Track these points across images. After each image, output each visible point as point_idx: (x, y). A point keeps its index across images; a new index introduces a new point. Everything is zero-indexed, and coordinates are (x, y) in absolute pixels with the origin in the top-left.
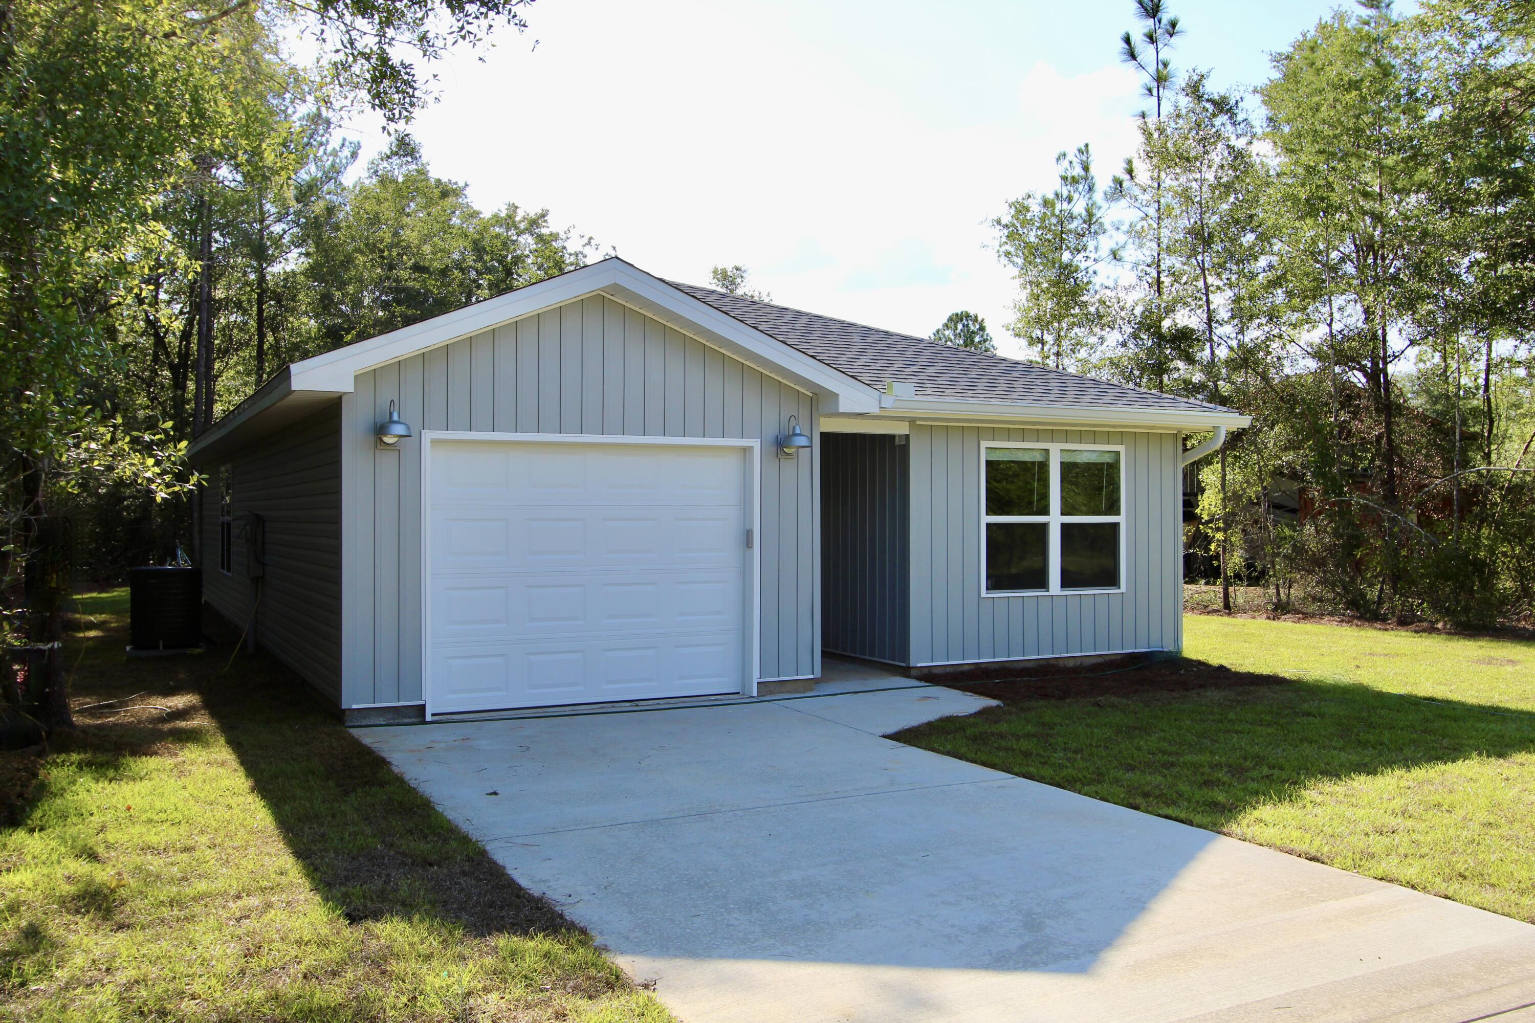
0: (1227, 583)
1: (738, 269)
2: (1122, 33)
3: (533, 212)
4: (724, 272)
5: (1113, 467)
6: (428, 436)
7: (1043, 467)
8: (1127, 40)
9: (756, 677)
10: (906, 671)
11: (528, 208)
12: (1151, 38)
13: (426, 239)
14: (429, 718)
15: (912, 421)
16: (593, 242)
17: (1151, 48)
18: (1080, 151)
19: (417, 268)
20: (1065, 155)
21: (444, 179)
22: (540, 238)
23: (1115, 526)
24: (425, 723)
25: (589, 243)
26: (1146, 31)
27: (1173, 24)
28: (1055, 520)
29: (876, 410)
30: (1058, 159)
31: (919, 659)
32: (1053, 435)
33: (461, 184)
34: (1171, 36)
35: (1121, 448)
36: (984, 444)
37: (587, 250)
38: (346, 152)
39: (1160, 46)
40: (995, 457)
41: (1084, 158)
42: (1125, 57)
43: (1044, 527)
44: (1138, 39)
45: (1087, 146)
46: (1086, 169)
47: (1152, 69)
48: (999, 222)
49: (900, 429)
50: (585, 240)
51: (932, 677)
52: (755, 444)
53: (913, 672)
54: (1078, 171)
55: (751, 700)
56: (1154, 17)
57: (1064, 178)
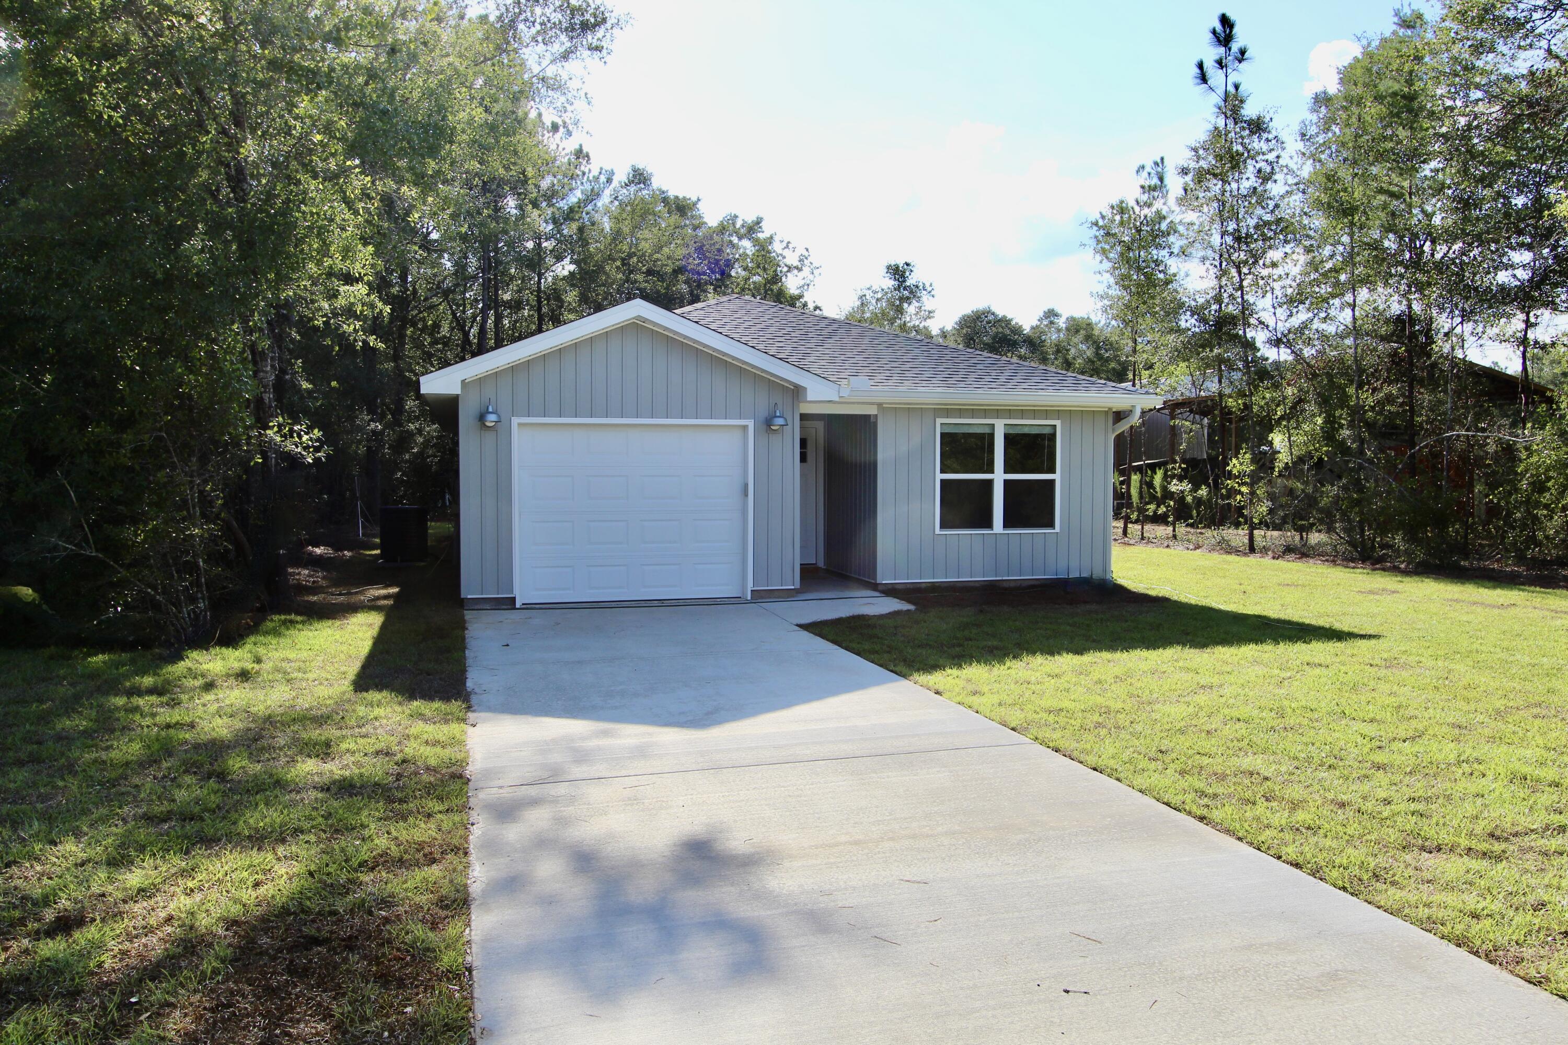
0: (1252, 528)
1: (908, 265)
2: (1195, 61)
3: (750, 218)
4: (897, 267)
5: (1052, 437)
6: (515, 421)
7: (991, 436)
8: (1200, 66)
9: (750, 586)
10: (875, 587)
11: (747, 216)
12: (1220, 64)
13: (659, 249)
14: (518, 606)
15: (880, 405)
16: (791, 246)
17: (1221, 73)
18: (1156, 164)
19: (649, 272)
20: (1143, 167)
21: (681, 197)
22: (756, 242)
23: (1052, 483)
24: (515, 608)
25: (787, 247)
26: (1217, 57)
27: (1243, 52)
28: (999, 477)
29: (837, 399)
30: (1138, 172)
31: (885, 577)
32: (998, 413)
33: (694, 199)
34: (1240, 62)
35: (1058, 423)
36: (939, 421)
37: (786, 252)
38: (603, 179)
39: (1229, 71)
40: (948, 430)
41: (1159, 169)
42: (1199, 81)
43: (990, 483)
44: (1209, 64)
45: (1162, 159)
46: (1161, 179)
47: (1221, 92)
48: (1096, 224)
49: (872, 411)
50: (784, 244)
51: (891, 591)
52: (750, 424)
53: (880, 588)
54: (1155, 181)
55: (747, 602)
56: (1225, 46)
57: (1143, 187)
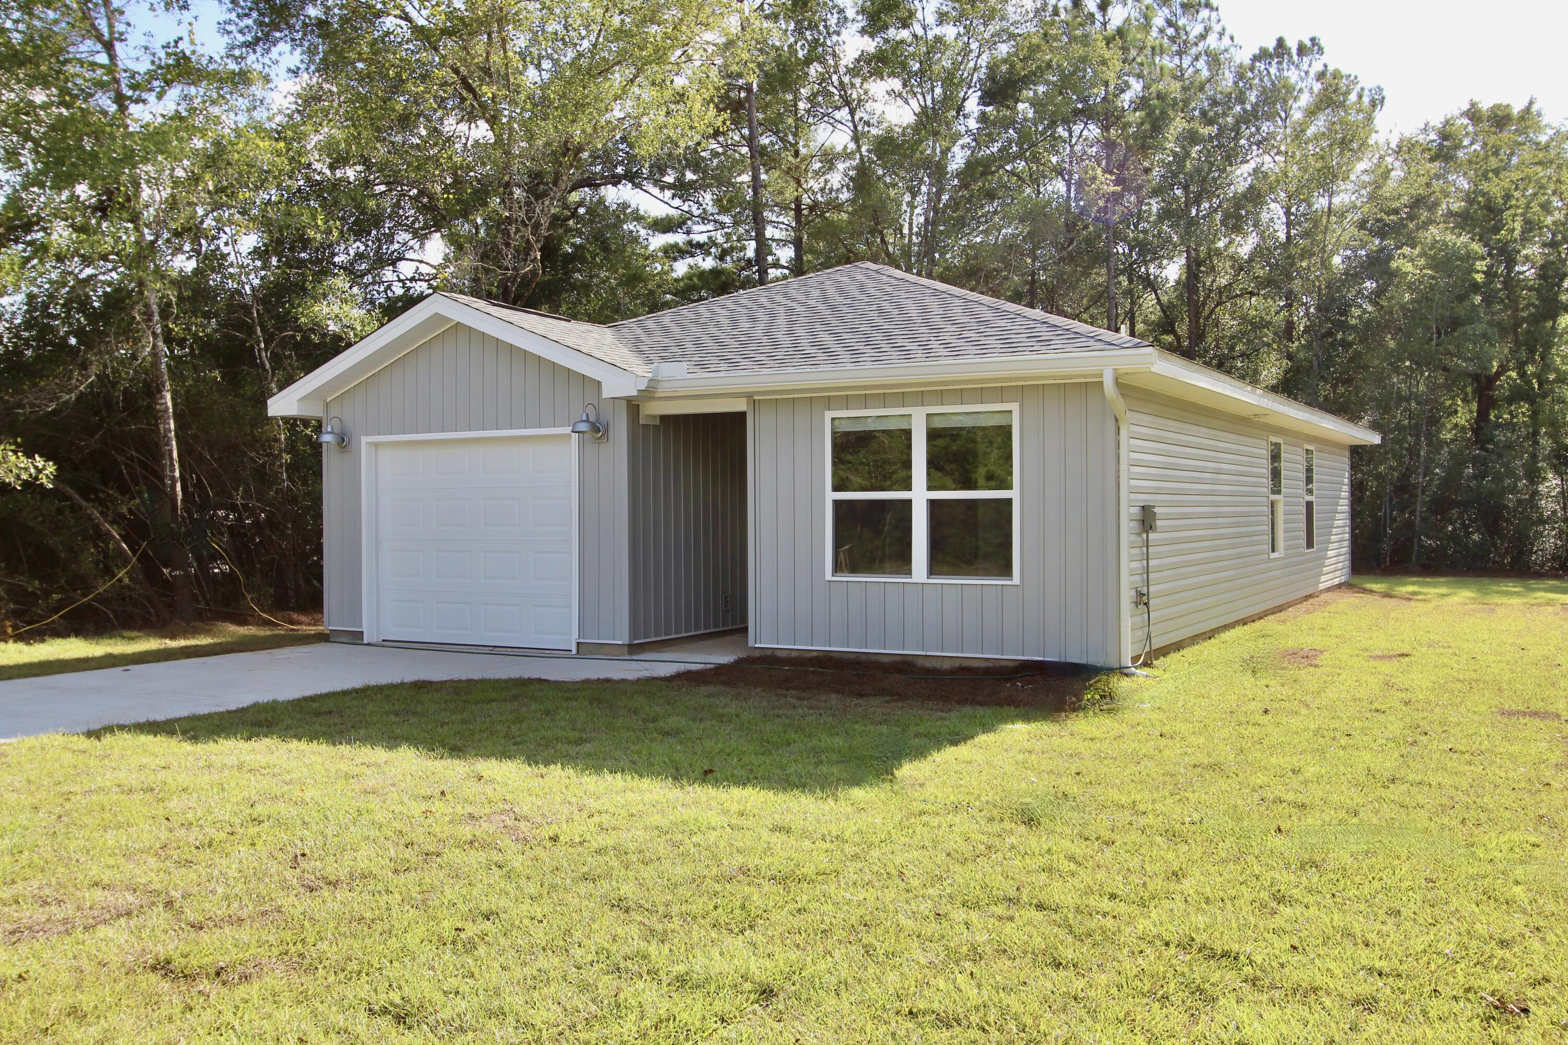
5: (1006, 430)
6: (364, 440)
7: (908, 433)
9: (576, 636)
14: (365, 641)
15: (749, 396)
23: (1007, 503)
24: (363, 643)
28: (920, 495)
31: (761, 639)
35: (1014, 407)
36: (829, 415)
40: (843, 428)
43: (908, 504)
53: (755, 653)
